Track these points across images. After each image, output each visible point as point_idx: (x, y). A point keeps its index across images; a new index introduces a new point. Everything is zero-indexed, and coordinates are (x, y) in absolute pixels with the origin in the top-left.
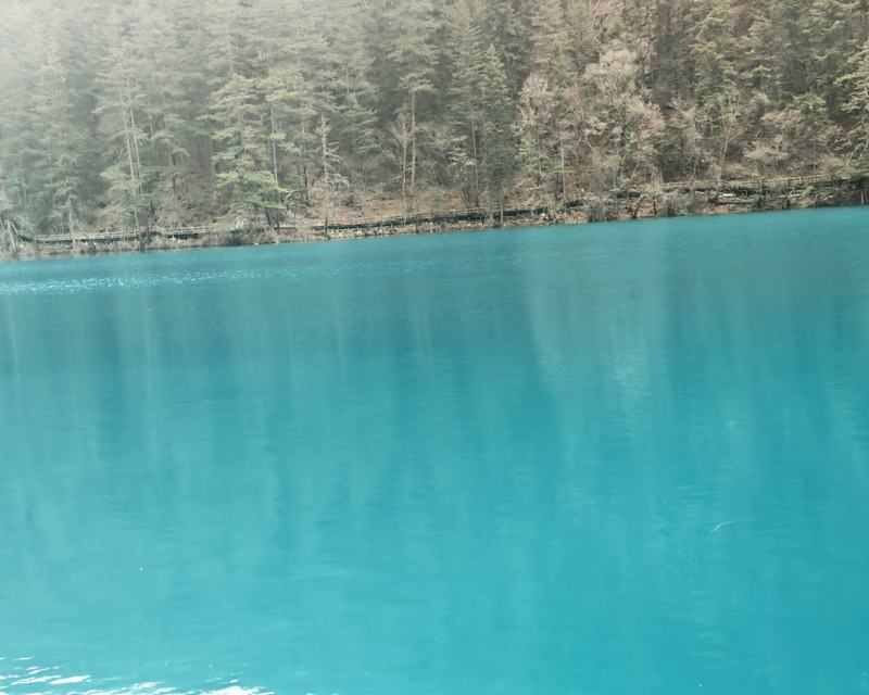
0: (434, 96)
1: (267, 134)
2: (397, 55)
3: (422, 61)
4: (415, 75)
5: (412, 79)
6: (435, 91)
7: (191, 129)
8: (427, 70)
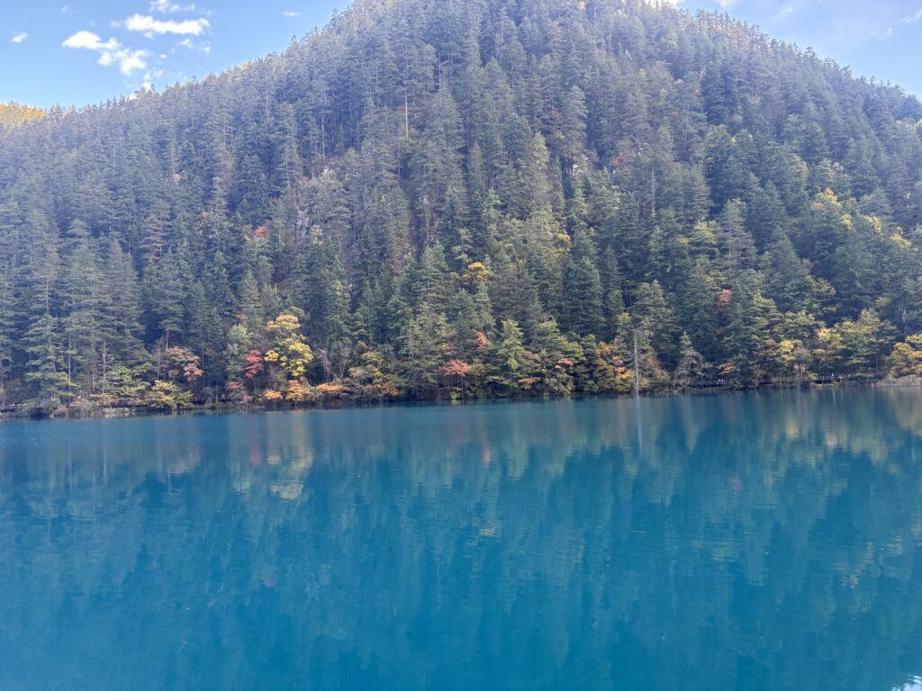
0: (180, 334)
1: (66, 350)
2: (159, 311)
3: (174, 314)
4: (169, 321)
5: (166, 324)
6: (181, 331)
7: (16, 345)
8: (176, 319)
